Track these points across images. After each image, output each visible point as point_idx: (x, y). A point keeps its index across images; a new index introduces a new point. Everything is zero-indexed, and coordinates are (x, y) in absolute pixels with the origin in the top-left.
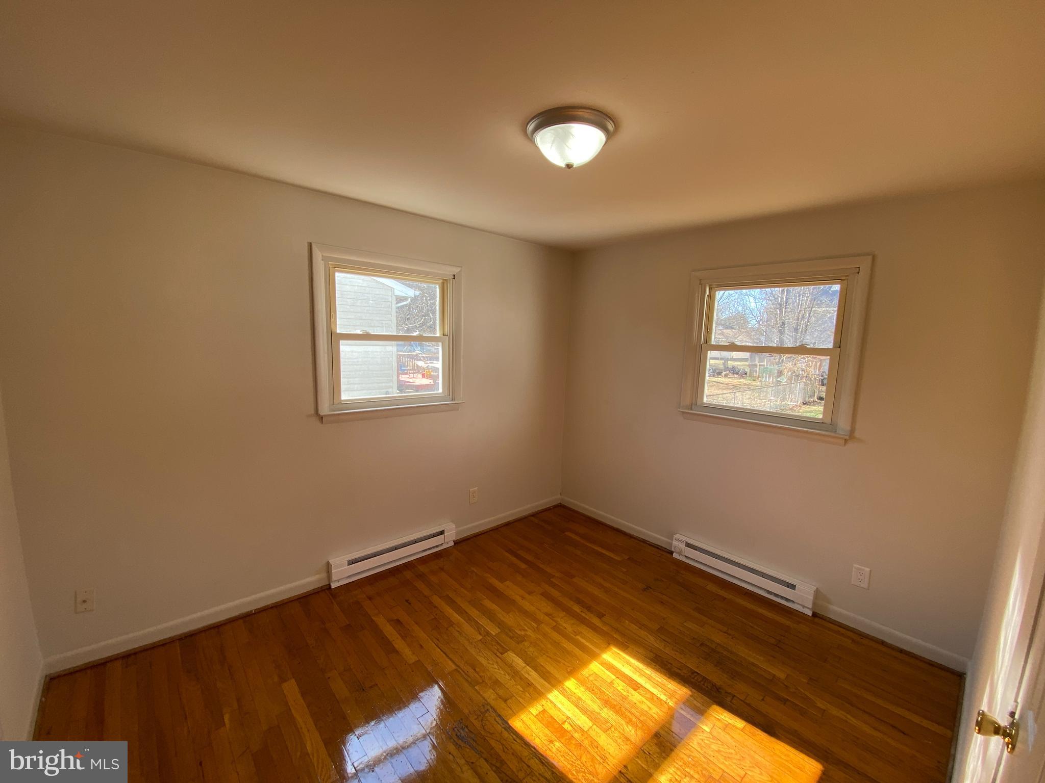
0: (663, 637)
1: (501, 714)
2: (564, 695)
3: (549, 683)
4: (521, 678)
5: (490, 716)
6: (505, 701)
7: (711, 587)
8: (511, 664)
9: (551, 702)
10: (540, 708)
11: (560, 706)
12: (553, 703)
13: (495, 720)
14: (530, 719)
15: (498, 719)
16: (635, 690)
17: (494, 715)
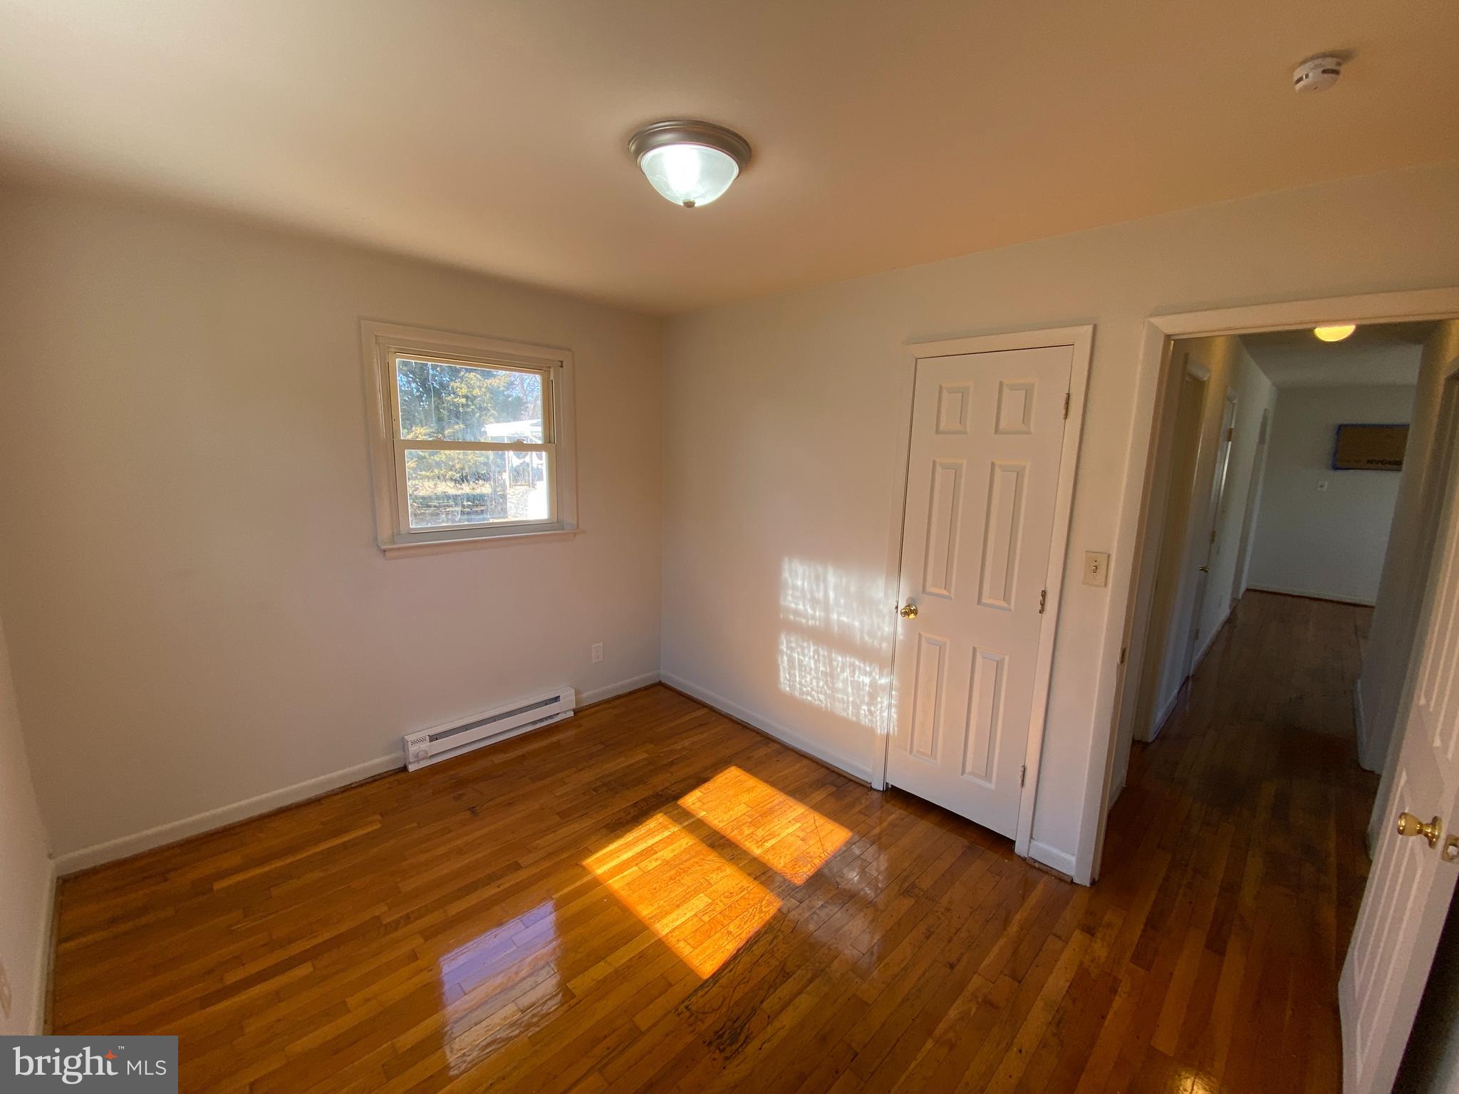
0: (576, 816)
1: (693, 989)
2: (662, 917)
3: (640, 932)
4: (630, 967)
5: (697, 1002)
6: (670, 985)
7: (499, 759)
8: (599, 982)
9: (671, 932)
10: (682, 944)
11: (679, 922)
12: (674, 929)
13: (703, 996)
14: (697, 955)
15: (700, 993)
16: (656, 853)
17: (694, 999)
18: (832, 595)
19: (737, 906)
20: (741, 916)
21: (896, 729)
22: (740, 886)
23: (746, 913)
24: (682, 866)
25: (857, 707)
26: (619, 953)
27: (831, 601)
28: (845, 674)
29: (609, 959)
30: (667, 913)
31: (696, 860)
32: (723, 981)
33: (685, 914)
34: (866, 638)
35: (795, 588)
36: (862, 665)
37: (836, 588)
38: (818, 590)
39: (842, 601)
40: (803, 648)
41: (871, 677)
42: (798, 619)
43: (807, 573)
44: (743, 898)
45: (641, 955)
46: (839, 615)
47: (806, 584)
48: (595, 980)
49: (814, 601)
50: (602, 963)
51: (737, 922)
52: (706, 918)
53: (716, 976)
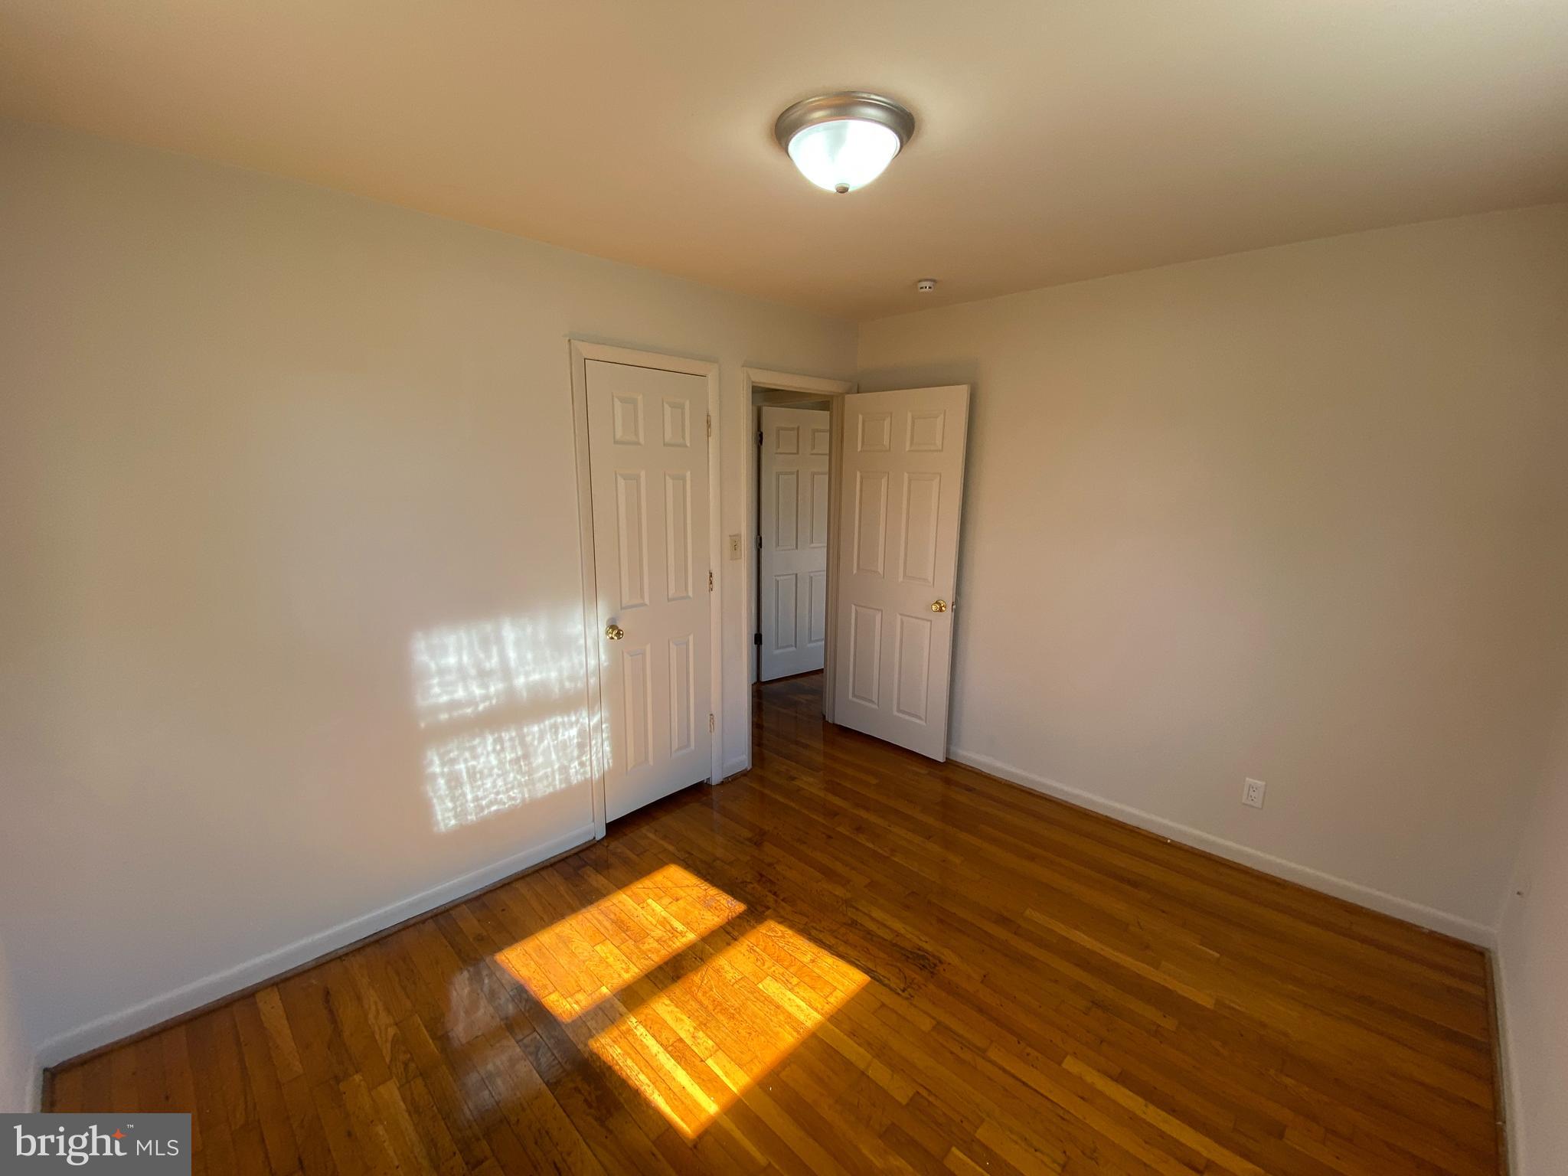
1: (883, 987)
2: (797, 1021)
3: (821, 1041)
4: (869, 1044)
5: (896, 984)
6: (883, 1005)
8: (894, 1071)
9: (816, 1010)
10: (832, 1000)
11: (803, 1004)
12: (813, 1008)
13: (889, 980)
14: (843, 985)
15: (886, 982)
16: (681, 1040)
17: (893, 985)
18: (512, 654)
19: (776, 955)
20: (790, 952)
21: (610, 761)
22: (747, 953)
23: (785, 948)
24: (711, 1007)
25: (564, 769)
26: (853, 1058)
27: (513, 664)
28: (546, 742)
29: (862, 1067)
30: (790, 1016)
31: (700, 994)
32: (870, 965)
33: (790, 999)
34: (567, 684)
35: (442, 672)
36: (566, 719)
37: (518, 643)
38: (489, 657)
39: (529, 656)
40: (473, 749)
41: (579, 725)
42: (455, 714)
43: (465, 641)
44: (764, 950)
45: (852, 1034)
46: (527, 674)
47: (465, 659)
48: (892, 1076)
49: (483, 675)
50: (870, 1073)
51: (798, 955)
52: (795, 981)
53: (867, 971)
